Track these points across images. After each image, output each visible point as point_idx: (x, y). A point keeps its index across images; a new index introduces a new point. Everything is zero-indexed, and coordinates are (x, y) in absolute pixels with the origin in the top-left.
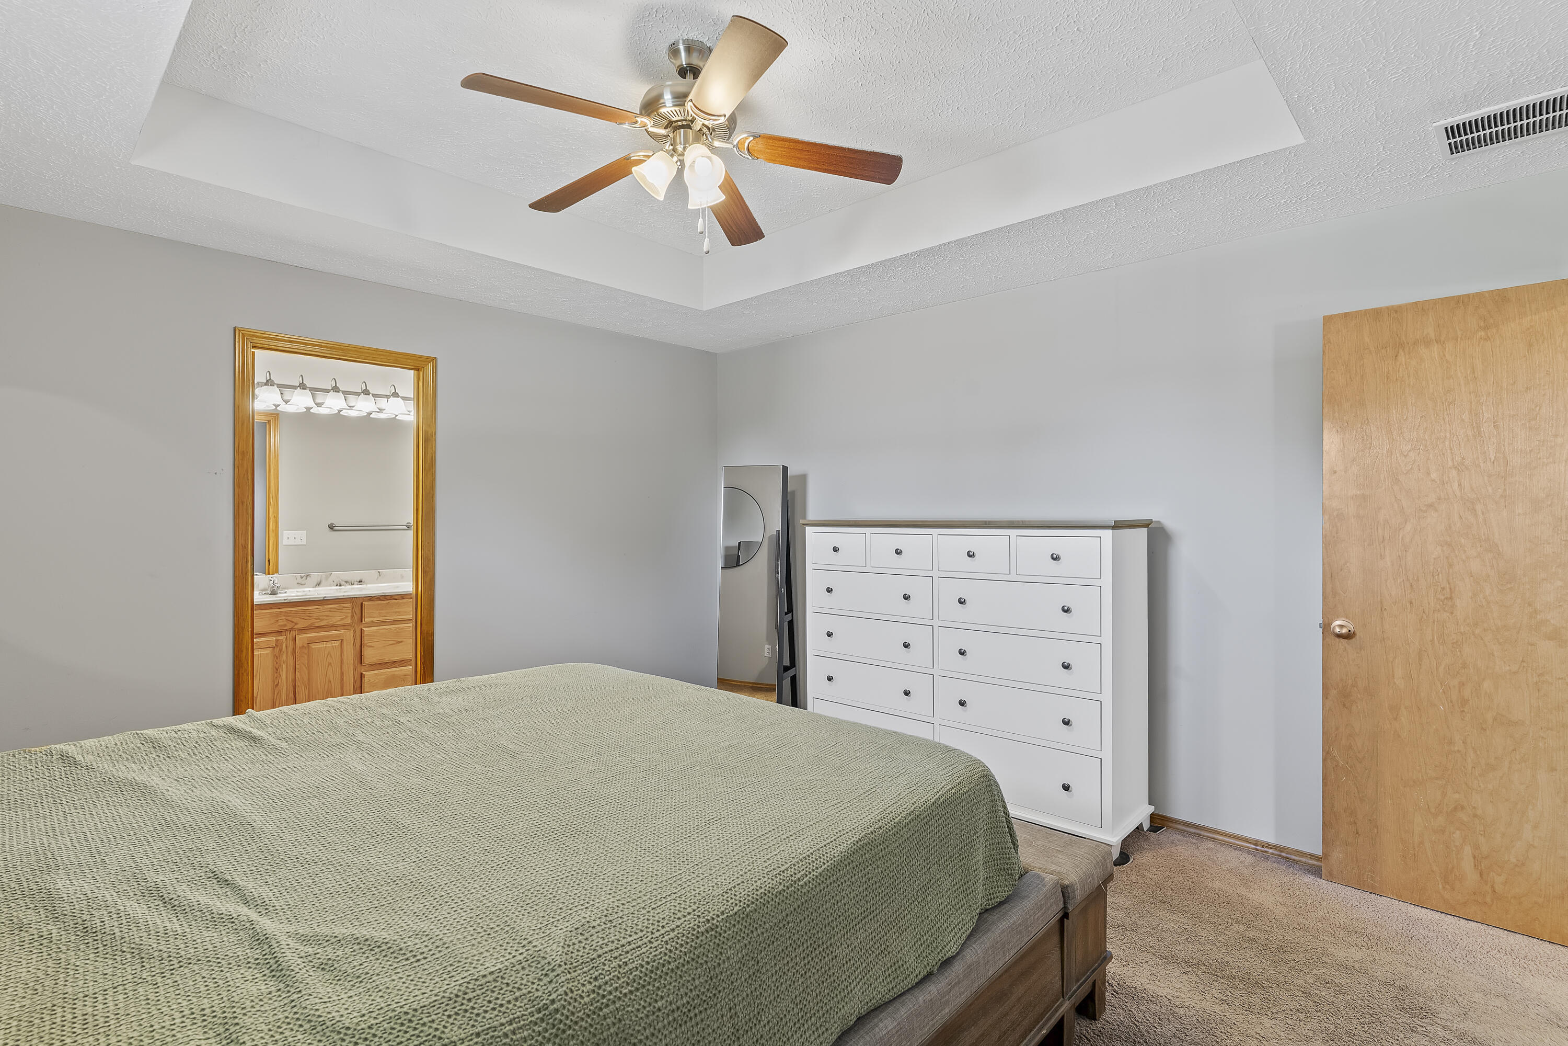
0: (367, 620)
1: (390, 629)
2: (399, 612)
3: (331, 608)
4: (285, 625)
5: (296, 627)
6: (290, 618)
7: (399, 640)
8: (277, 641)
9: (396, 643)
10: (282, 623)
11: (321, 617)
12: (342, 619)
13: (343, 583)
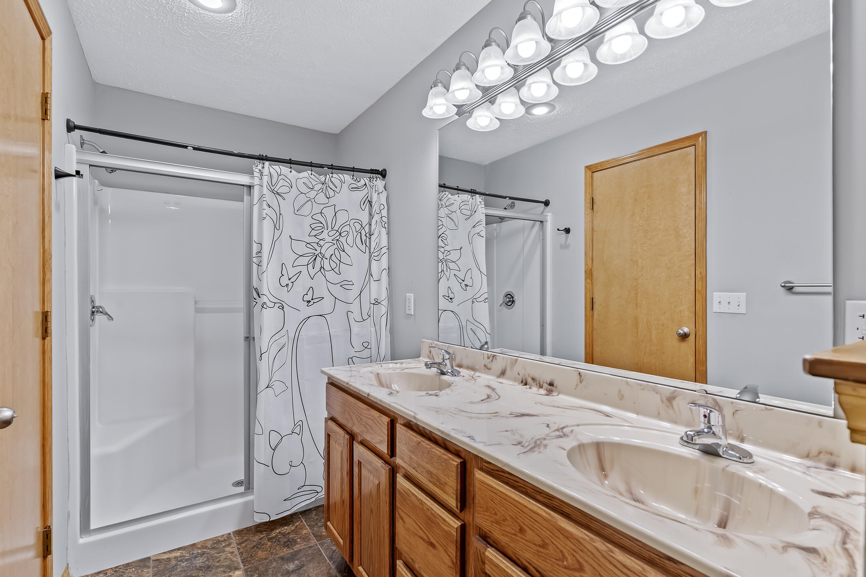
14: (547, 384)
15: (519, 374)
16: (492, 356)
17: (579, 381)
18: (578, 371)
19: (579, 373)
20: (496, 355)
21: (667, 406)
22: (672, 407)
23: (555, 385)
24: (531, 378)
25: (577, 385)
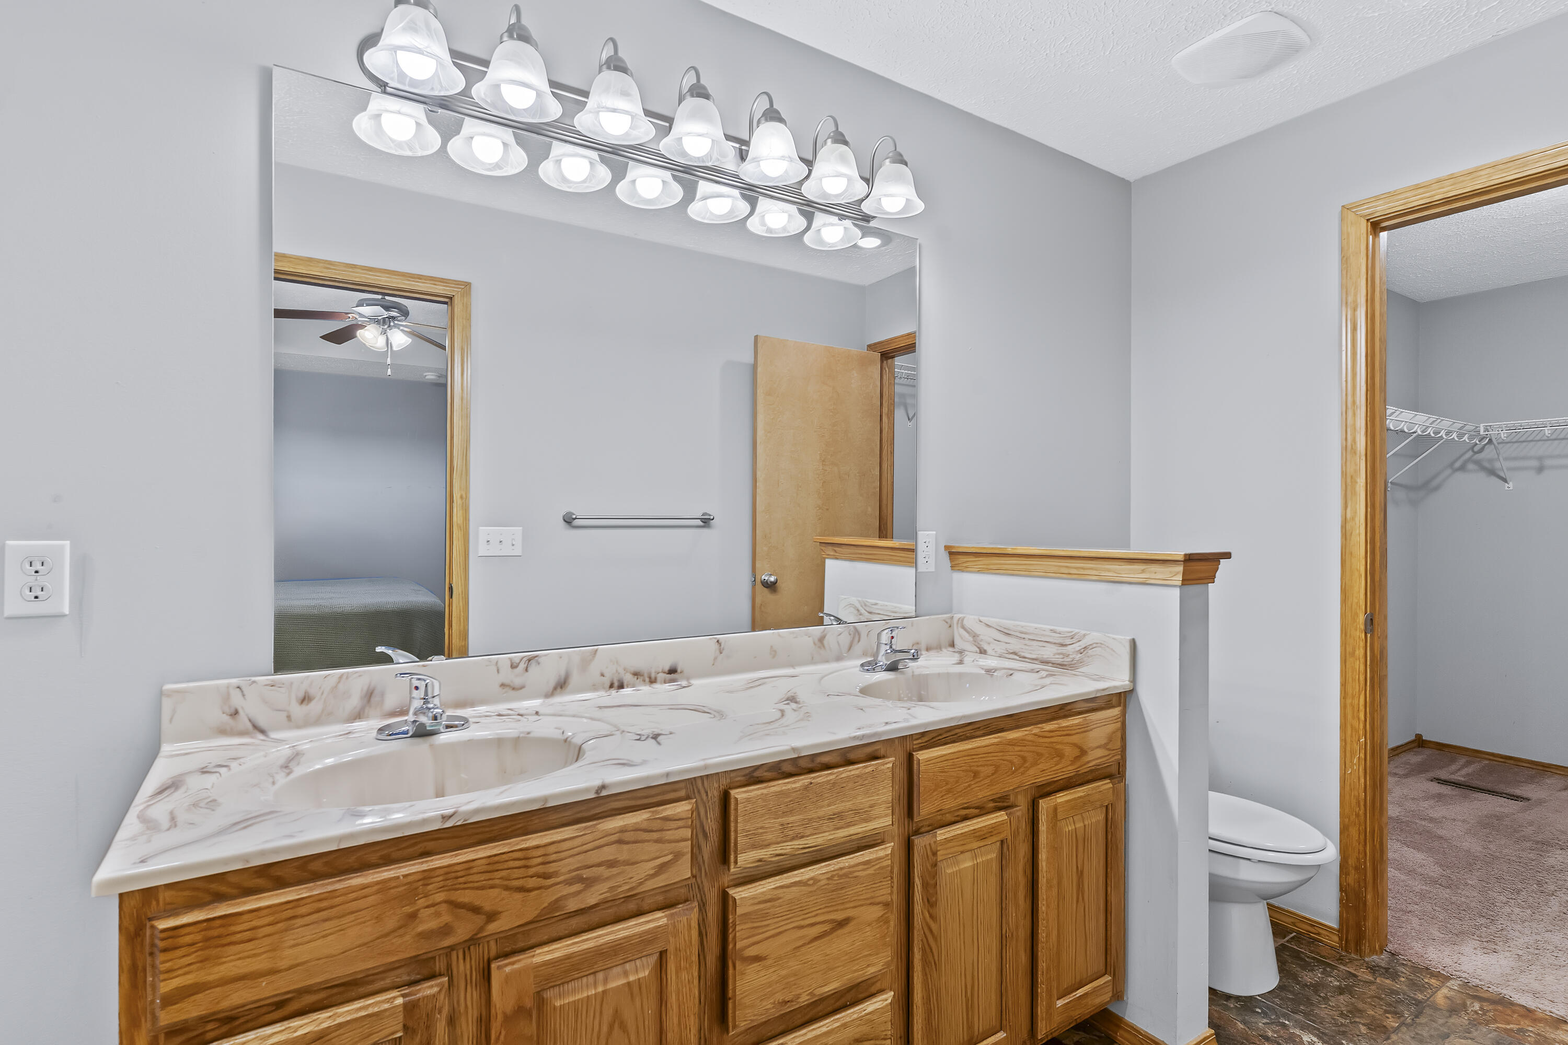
0: (745, 859)
1: (815, 880)
2: (839, 815)
3: (623, 830)
4: (446, 930)
5: (493, 927)
6: (465, 897)
7: (839, 916)
8: (410, 1008)
9: (833, 930)
10: (432, 924)
11: (586, 873)
12: (662, 868)
13: (628, 678)
14: (664, 673)
15: (602, 675)
16: (525, 659)
17: (718, 652)
18: (715, 638)
19: (718, 641)
20: (536, 656)
21: (819, 647)
22: (824, 646)
23: (679, 671)
24: (631, 673)
25: (715, 659)
